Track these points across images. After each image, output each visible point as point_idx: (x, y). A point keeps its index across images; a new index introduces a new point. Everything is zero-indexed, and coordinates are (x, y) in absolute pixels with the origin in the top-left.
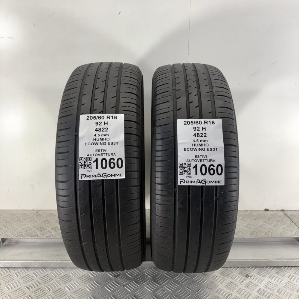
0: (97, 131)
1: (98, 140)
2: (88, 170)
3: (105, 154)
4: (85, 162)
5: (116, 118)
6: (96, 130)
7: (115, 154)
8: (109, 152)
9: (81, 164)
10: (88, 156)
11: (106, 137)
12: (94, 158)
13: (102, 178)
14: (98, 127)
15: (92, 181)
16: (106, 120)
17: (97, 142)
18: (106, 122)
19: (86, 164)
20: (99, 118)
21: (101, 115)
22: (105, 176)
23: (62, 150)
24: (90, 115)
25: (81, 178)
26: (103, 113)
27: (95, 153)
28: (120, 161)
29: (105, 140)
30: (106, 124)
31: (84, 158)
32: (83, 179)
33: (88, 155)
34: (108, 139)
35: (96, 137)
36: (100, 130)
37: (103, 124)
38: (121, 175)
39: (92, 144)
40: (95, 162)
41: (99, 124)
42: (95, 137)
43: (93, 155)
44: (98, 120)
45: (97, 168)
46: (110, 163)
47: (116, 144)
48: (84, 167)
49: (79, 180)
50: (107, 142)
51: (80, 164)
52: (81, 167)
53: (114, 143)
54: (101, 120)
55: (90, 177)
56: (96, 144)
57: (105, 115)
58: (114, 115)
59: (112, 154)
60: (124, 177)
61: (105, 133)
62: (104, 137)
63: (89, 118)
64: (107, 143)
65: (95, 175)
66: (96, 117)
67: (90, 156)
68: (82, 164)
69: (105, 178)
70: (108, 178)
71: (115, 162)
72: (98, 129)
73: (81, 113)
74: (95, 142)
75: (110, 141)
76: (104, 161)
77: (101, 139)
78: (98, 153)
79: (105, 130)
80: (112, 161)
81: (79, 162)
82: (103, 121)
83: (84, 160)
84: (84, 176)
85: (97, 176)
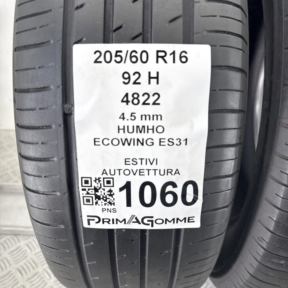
0: (127, 102)
1: (131, 130)
2: (106, 207)
3: (152, 172)
4: (96, 190)
5: (184, 58)
6: (126, 100)
7: (177, 172)
8: (162, 166)
9: (85, 192)
10: (105, 176)
11: (156, 123)
12: (120, 181)
13: (142, 227)
14: (131, 89)
16: (152, 66)
17: (129, 136)
18: (154, 75)
19: (98, 194)
20: (133, 57)
21: (139, 47)
22: (150, 223)
24: (103, 47)
25: (89, 224)
26: (143, 42)
27: (124, 167)
28: (190, 189)
29: (150, 131)
30: (154, 81)
31: (93, 179)
33: (104, 172)
34: (160, 129)
35: (125, 123)
36: (136, 101)
37: (144, 79)
38: (189, 220)
39: (115, 142)
40: (125, 191)
41: (133, 78)
42: (122, 123)
43: (117, 172)
44: (129, 67)
45: (129, 204)
46: (164, 194)
47: (183, 143)
48: (95, 201)
49: (84, 228)
50: (156, 137)
51: (82, 193)
52: (88, 201)
53: (176, 142)
54: (139, 67)
55: (111, 222)
56: (126, 142)
57: (152, 48)
58: (179, 48)
59: (169, 172)
60: (197, 224)
61: (150, 110)
62: (149, 123)
63: (102, 59)
64: (156, 142)
65: (125, 220)
66: (123, 54)
67: (109, 176)
68: (88, 193)
69: (149, 227)
70: (156, 227)
71: (178, 191)
72: (130, 98)
73: (74, 41)
74: (122, 136)
75: (166, 135)
76: (148, 190)
77: (141, 129)
78: (130, 167)
79: (151, 100)
80: (169, 188)
81: (81, 188)
82: (143, 69)
83: (94, 184)
84: (97, 220)
85: (129, 222)
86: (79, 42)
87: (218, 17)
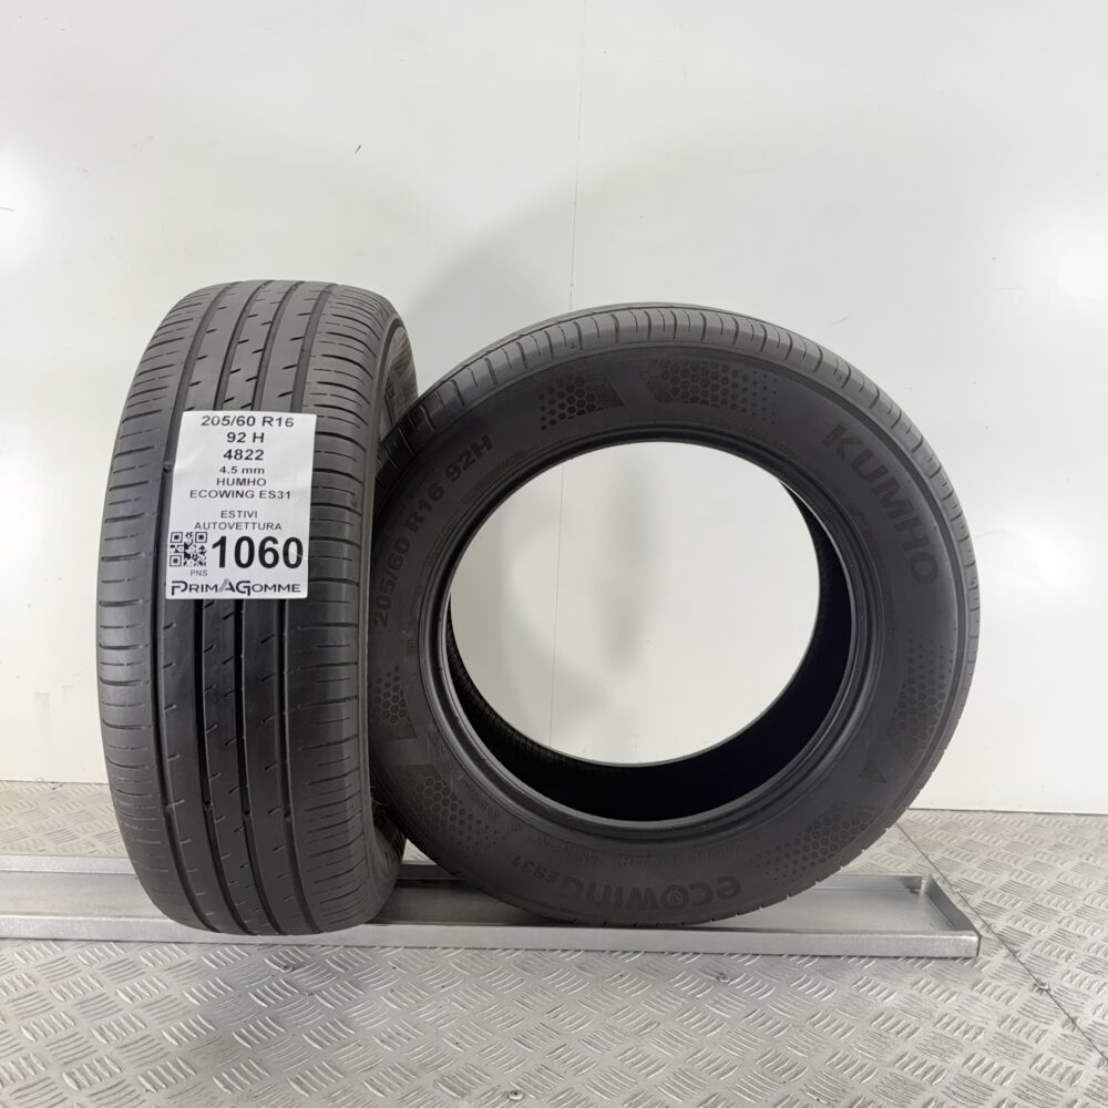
0: (230, 457)
1: (231, 482)
2: (196, 568)
3: (250, 526)
4: (186, 546)
5: (289, 423)
6: (229, 455)
7: (278, 526)
8: (261, 519)
9: (173, 550)
10: (198, 530)
11: (257, 476)
12: (214, 537)
13: (237, 596)
14: (235, 446)
15: (204, 604)
16: (258, 428)
17: (228, 488)
18: (259, 435)
19: (188, 551)
20: (240, 421)
21: (247, 413)
22: (246, 590)
23: (121, 511)
24: (211, 413)
25: (173, 593)
26: (252, 409)
27: (220, 520)
28: (293, 548)
29: (251, 484)
30: (258, 440)
31: (185, 534)
32: (179, 595)
33: (198, 526)
34: (261, 482)
35: (226, 476)
36: (238, 457)
37: (249, 438)
38: (293, 588)
39: (213, 494)
40: (219, 548)
41: (238, 438)
42: (222, 476)
43: (212, 526)
44: (236, 429)
45: (222, 564)
46: (263, 552)
47: (285, 496)
48: (183, 561)
49: (167, 601)
50: (257, 489)
51: (170, 551)
52: (176, 561)
53: (278, 495)
54: (245, 428)
55: (200, 590)
56: (225, 494)
57: (259, 415)
58: (285, 416)
59: (269, 526)
60: (303, 594)
61: (253, 464)
62: (251, 476)
63: (209, 422)
64: (257, 494)
65: (216, 586)
66: (231, 420)
67: (203, 530)
68: (177, 551)
69: (245, 596)
70: (254, 596)
71: (279, 548)
72: (233, 454)
73: (187, 407)
74: (221, 488)
75: (267, 488)
76: (245, 546)
77: (241, 482)
78: (226, 520)
79: (254, 456)
80: (269, 544)
81: (169, 544)
82: (249, 430)
83: (185, 540)
84: (183, 586)
85: (222, 589)
86: (190, 409)
87: (328, 396)
